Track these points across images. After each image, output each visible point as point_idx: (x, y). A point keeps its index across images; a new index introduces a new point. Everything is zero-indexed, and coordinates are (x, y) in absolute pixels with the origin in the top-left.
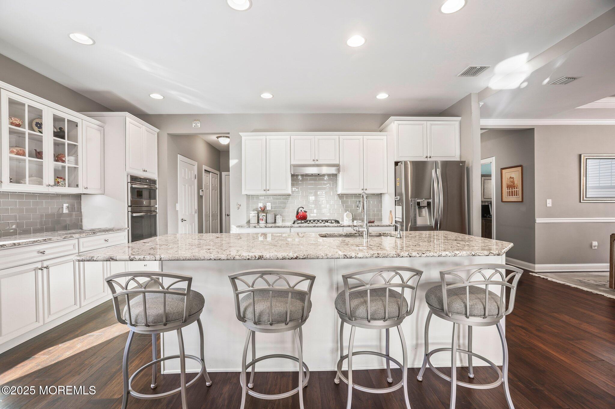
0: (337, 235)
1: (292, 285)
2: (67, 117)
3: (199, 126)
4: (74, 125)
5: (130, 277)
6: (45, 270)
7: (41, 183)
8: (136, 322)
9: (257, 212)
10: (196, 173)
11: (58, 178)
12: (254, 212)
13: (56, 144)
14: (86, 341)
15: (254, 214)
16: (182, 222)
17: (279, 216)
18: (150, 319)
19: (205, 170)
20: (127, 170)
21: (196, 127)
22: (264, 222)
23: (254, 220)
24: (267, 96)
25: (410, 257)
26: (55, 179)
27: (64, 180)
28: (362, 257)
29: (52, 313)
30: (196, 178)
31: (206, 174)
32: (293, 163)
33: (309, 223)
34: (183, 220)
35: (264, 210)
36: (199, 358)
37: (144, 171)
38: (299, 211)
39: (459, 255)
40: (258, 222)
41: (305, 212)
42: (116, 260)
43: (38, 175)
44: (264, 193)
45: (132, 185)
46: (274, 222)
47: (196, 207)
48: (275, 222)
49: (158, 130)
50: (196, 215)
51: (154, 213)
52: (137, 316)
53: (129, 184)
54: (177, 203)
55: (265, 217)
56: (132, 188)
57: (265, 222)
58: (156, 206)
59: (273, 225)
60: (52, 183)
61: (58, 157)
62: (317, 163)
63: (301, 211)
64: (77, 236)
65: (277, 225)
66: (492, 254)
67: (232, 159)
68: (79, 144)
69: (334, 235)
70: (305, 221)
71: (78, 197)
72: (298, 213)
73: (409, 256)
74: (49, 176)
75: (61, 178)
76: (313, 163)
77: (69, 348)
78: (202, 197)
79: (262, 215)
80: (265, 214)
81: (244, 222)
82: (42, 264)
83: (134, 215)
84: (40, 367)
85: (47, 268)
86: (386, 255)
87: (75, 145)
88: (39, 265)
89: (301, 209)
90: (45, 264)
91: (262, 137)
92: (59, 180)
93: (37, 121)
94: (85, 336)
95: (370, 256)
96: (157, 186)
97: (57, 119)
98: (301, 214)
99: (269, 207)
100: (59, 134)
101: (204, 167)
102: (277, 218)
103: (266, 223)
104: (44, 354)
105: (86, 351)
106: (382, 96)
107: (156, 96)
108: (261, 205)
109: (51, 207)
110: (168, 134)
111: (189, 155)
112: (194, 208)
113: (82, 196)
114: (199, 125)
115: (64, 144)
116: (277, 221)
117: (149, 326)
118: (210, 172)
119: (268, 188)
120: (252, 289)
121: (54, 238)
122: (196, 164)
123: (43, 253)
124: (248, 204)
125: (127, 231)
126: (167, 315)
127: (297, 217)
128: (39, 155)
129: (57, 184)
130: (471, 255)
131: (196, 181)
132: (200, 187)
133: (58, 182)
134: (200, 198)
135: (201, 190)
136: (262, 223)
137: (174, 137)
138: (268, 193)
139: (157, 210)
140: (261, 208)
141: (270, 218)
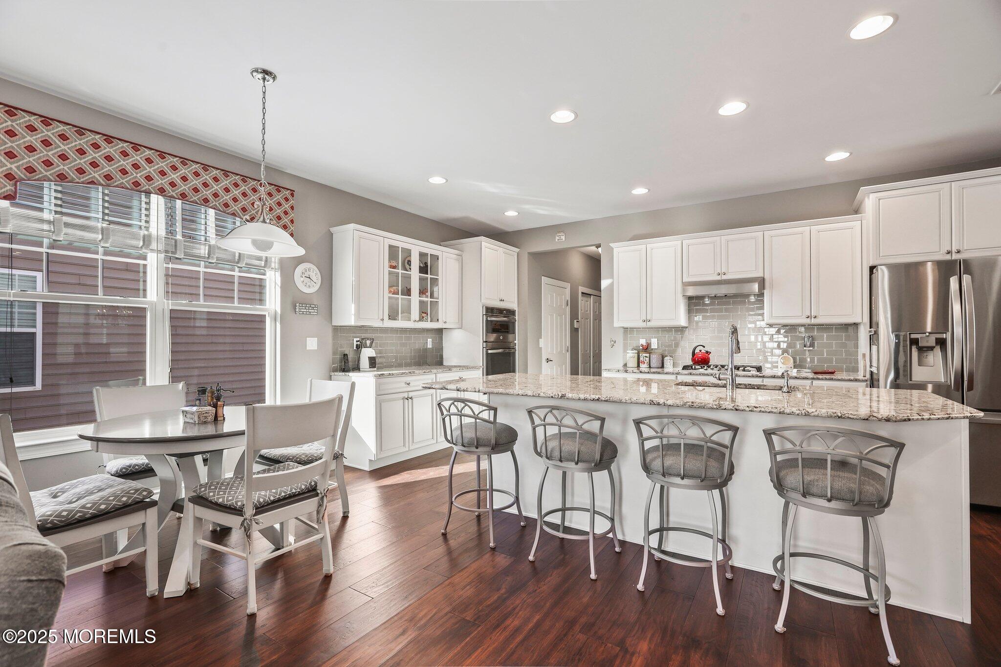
0: (710, 385)
1: (580, 424)
2: (429, 251)
3: (564, 239)
4: (435, 258)
5: (452, 402)
6: (410, 400)
7: (409, 320)
8: (456, 442)
9: (637, 351)
10: (568, 298)
11: (423, 313)
12: (633, 352)
13: (421, 279)
14: (437, 471)
15: (632, 355)
16: (547, 362)
17: (669, 358)
18: (466, 441)
19: (582, 293)
20: (482, 302)
21: (560, 241)
22: (646, 365)
23: (632, 363)
24: (640, 191)
25: (737, 410)
26: (420, 315)
27: (427, 314)
28: (672, 405)
29: (415, 441)
30: (567, 305)
31: (585, 299)
32: (686, 280)
33: (706, 370)
34: (548, 360)
35: (647, 349)
36: (513, 495)
37: (501, 300)
38: (697, 351)
39: (813, 414)
40: (638, 366)
41: (707, 352)
42: (447, 389)
43: (408, 310)
44: (643, 325)
45: (487, 317)
46: (660, 365)
47: (568, 344)
48: (663, 367)
49: (517, 250)
50: (568, 355)
51: (513, 350)
52: (457, 438)
53: (484, 316)
54: (541, 338)
55: (647, 359)
56: (487, 320)
57: (648, 366)
58: (515, 342)
59: (660, 370)
60: (418, 319)
61: (422, 292)
62: (724, 277)
63: (700, 351)
64: (435, 371)
65: (666, 370)
66: (874, 418)
67: (603, 279)
68: (440, 277)
69: (705, 385)
70: (701, 367)
71: (440, 331)
72: (694, 353)
73: (734, 408)
74: (415, 313)
75: (425, 313)
76: (718, 278)
77: (425, 473)
78: (577, 330)
79: (643, 355)
80: (648, 355)
81: (620, 366)
82: (408, 394)
83: (490, 352)
84: (403, 481)
85: (411, 398)
86: (703, 405)
87: (437, 279)
88: (406, 395)
89: (701, 348)
90: (411, 394)
91: (640, 246)
92: (424, 315)
93: (408, 259)
94: (438, 467)
95: (682, 404)
96: (517, 318)
97: (422, 255)
98: (700, 355)
99: (654, 344)
100: (424, 269)
101: (581, 289)
102: (665, 361)
103: (650, 367)
104: (407, 474)
105: (436, 478)
106: (837, 156)
107: (511, 213)
108: (643, 342)
109: (416, 343)
110: (529, 253)
111: (558, 275)
112: (566, 344)
113: (444, 331)
114: (563, 237)
115: (427, 278)
116: (665, 366)
117: (464, 446)
118: (590, 295)
119: (648, 318)
120: (543, 423)
121: (417, 372)
122: (568, 286)
123: (409, 384)
124: (625, 339)
125: (482, 369)
126: (478, 440)
127: (693, 360)
128: (407, 292)
129: (421, 319)
130: (835, 416)
131: (568, 309)
132: (574, 315)
133: (423, 317)
134: (574, 331)
135: (575, 321)
136: (644, 367)
137: (536, 256)
138: (649, 324)
139: (517, 347)
140: (642, 345)
141: (655, 362)
